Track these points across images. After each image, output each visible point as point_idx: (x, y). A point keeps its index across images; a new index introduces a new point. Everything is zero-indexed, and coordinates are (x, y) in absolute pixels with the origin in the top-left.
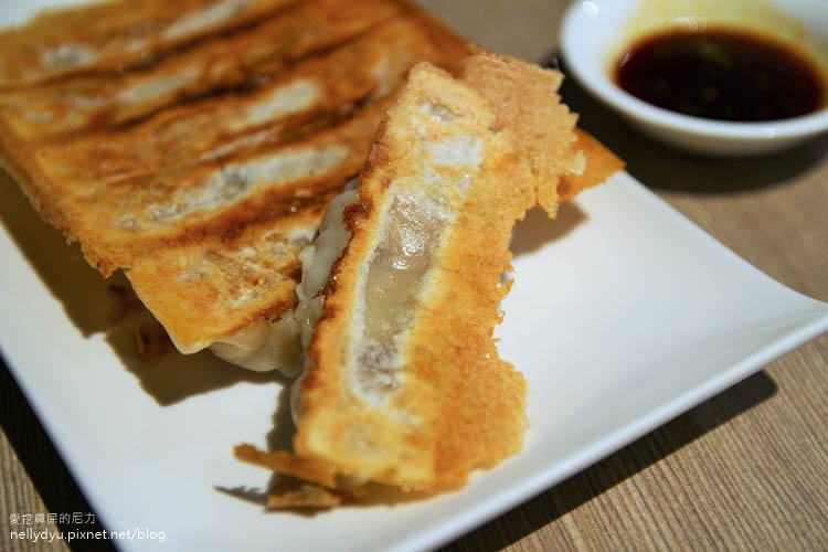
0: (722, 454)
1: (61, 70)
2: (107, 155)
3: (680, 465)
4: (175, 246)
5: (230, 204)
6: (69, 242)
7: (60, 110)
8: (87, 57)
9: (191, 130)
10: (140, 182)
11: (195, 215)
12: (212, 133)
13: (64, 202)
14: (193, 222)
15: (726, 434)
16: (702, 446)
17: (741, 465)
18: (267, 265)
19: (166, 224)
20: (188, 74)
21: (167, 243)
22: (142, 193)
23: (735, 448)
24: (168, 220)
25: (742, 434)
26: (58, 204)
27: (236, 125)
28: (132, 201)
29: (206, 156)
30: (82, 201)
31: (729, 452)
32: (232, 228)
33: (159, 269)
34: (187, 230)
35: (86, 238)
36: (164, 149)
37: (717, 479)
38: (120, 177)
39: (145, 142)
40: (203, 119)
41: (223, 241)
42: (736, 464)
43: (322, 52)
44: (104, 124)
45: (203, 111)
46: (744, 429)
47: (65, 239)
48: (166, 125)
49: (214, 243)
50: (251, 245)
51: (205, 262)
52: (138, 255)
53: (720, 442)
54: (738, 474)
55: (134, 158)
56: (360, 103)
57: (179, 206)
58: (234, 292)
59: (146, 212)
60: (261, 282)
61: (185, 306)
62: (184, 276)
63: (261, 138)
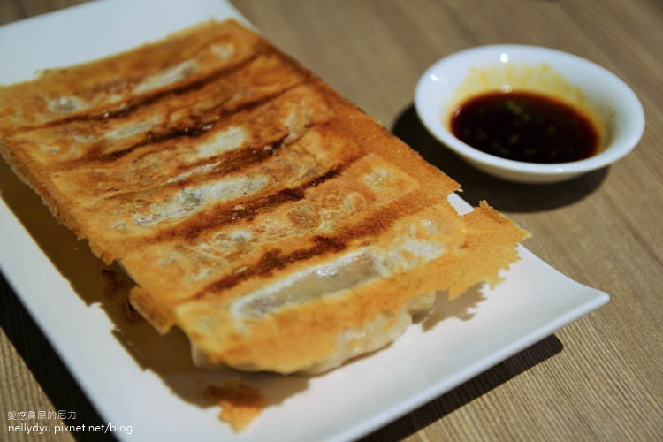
0: (525, 390)
1: (63, 115)
2: (100, 178)
3: (497, 398)
4: (153, 243)
5: (190, 214)
6: (79, 239)
7: (65, 144)
8: (80, 106)
9: (159, 161)
10: (126, 198)
11: (166, 222)
12: (174, 164)
13: (75, 211)
14: (165, 226)
15: (528, 377)
16: (512, 385)
17: (538, 398)
18: (218, 254)
19: (146, 228)
20: (153, 119)
21: (148, 241)
22: (128, 205)
23: (534, 387)
24: (148, 224)
25: (539, 377)
26: (71, 212)
27: (191, 159)
28: (122, 211)
29: (170, 181)
30: (88, 210)
31: (530, 390)
32: (193, 231)
33: (144, 257)
34: (161, 232)
35: (92, 237)
36: (141, 174)
37: (522, 408)
38: (112, 194)
39: (126, 168)
40: (166, 153)
41: (187, 239)
42: (535, 398)
43: (249, 106)
44: (96, 155)
45: (167, 148)
46: (540, 374)
47: (76, 236)
48: (141, 157)
49: (181, 241)
50: (206, 242)
51: (175, 253)
52: (130, 249)
53: (524, 383)
54: (536, 404)
55: (120, 180)
56: (276, 145)
57: (155, 215)
58: (196, 271)
59: (132, 219)
60: (214, 264)
61: (162, 281)
62: (160, 262)
63: (208, 168)
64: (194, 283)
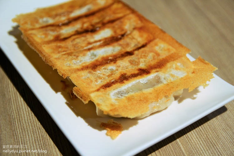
0: (215, 125)
1: (45, 24)
2: (60, 47)
3: (205, 128)
4: (80, 71)
5: (93, 60)
7: (46, 35)
8: (51, 21)
9: (80, 41)
10: (70, 54)
11: (84, 63)
12: (86, 42)
13: (52, 59)
14: (84, 65)
15: (215, 120)
16: (210, 123)
17: (219, 128)
18: (104, 75)
19: (78, 65)
20: (78, 26)
21: (79, 70)
22: (70, 57)
23: (218, 124)
24: (78, 64)
25: (219, 120)
26: (50, 59)
27: (92, 40)
28: (68, 59)
29: (85, 48)
30: (56, 59)
31: (216, 125)
32: (95, 66)
33: (77, 76)
34: (83, 67)
35: (58, 68)
36: (74, 46)
37: (214, 131)
38: (64, 53)
39: (69, 43)
40: (83, 38)
41: (92, 69)
42: (218, 128)
43: (112, 22)
44: (58, 39)
45: (83, 36)
46: (220, 119)
47: (52, 68)
48: (74, 39)
49: (90, 70)
50: (99, 70)
51: (88, 74)
52: (72, 73)
53: (214, 122)
54: (219, 130)
55: (67, 48)
56: (123, 35)
57: (80, 61)
58: (96, 81)
59: (72, 62)
60: (103, 78)
61: (85, 84)
62: (83, 77)
63: (98, 44)
64: (96, 85)
